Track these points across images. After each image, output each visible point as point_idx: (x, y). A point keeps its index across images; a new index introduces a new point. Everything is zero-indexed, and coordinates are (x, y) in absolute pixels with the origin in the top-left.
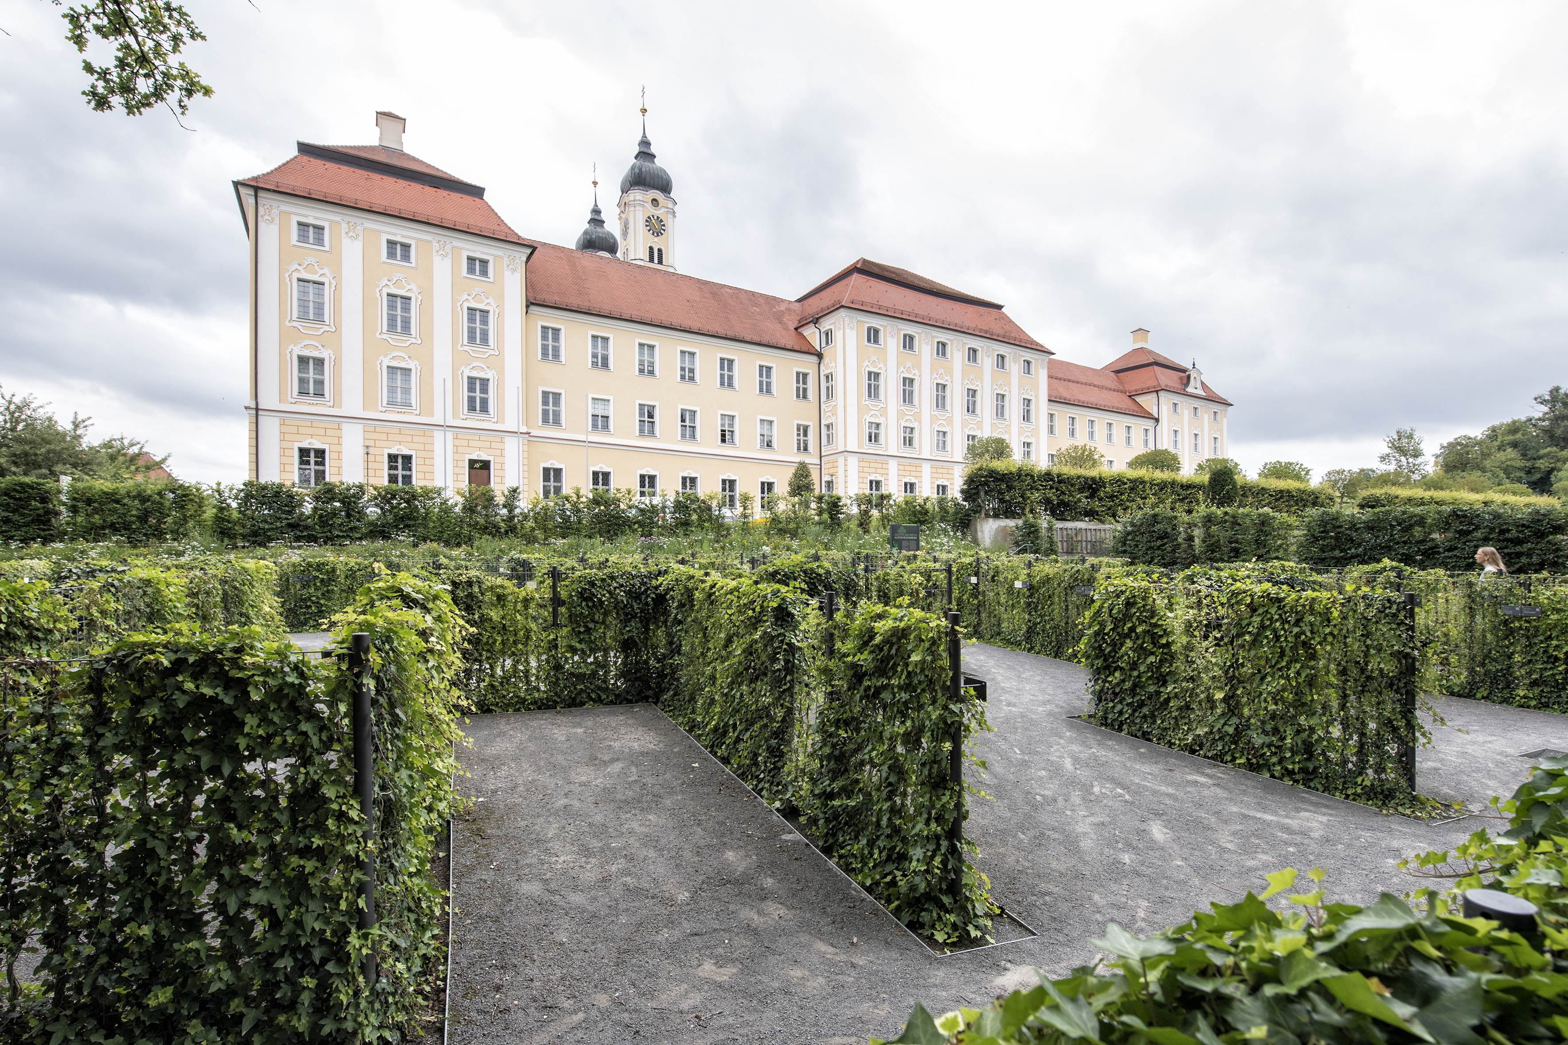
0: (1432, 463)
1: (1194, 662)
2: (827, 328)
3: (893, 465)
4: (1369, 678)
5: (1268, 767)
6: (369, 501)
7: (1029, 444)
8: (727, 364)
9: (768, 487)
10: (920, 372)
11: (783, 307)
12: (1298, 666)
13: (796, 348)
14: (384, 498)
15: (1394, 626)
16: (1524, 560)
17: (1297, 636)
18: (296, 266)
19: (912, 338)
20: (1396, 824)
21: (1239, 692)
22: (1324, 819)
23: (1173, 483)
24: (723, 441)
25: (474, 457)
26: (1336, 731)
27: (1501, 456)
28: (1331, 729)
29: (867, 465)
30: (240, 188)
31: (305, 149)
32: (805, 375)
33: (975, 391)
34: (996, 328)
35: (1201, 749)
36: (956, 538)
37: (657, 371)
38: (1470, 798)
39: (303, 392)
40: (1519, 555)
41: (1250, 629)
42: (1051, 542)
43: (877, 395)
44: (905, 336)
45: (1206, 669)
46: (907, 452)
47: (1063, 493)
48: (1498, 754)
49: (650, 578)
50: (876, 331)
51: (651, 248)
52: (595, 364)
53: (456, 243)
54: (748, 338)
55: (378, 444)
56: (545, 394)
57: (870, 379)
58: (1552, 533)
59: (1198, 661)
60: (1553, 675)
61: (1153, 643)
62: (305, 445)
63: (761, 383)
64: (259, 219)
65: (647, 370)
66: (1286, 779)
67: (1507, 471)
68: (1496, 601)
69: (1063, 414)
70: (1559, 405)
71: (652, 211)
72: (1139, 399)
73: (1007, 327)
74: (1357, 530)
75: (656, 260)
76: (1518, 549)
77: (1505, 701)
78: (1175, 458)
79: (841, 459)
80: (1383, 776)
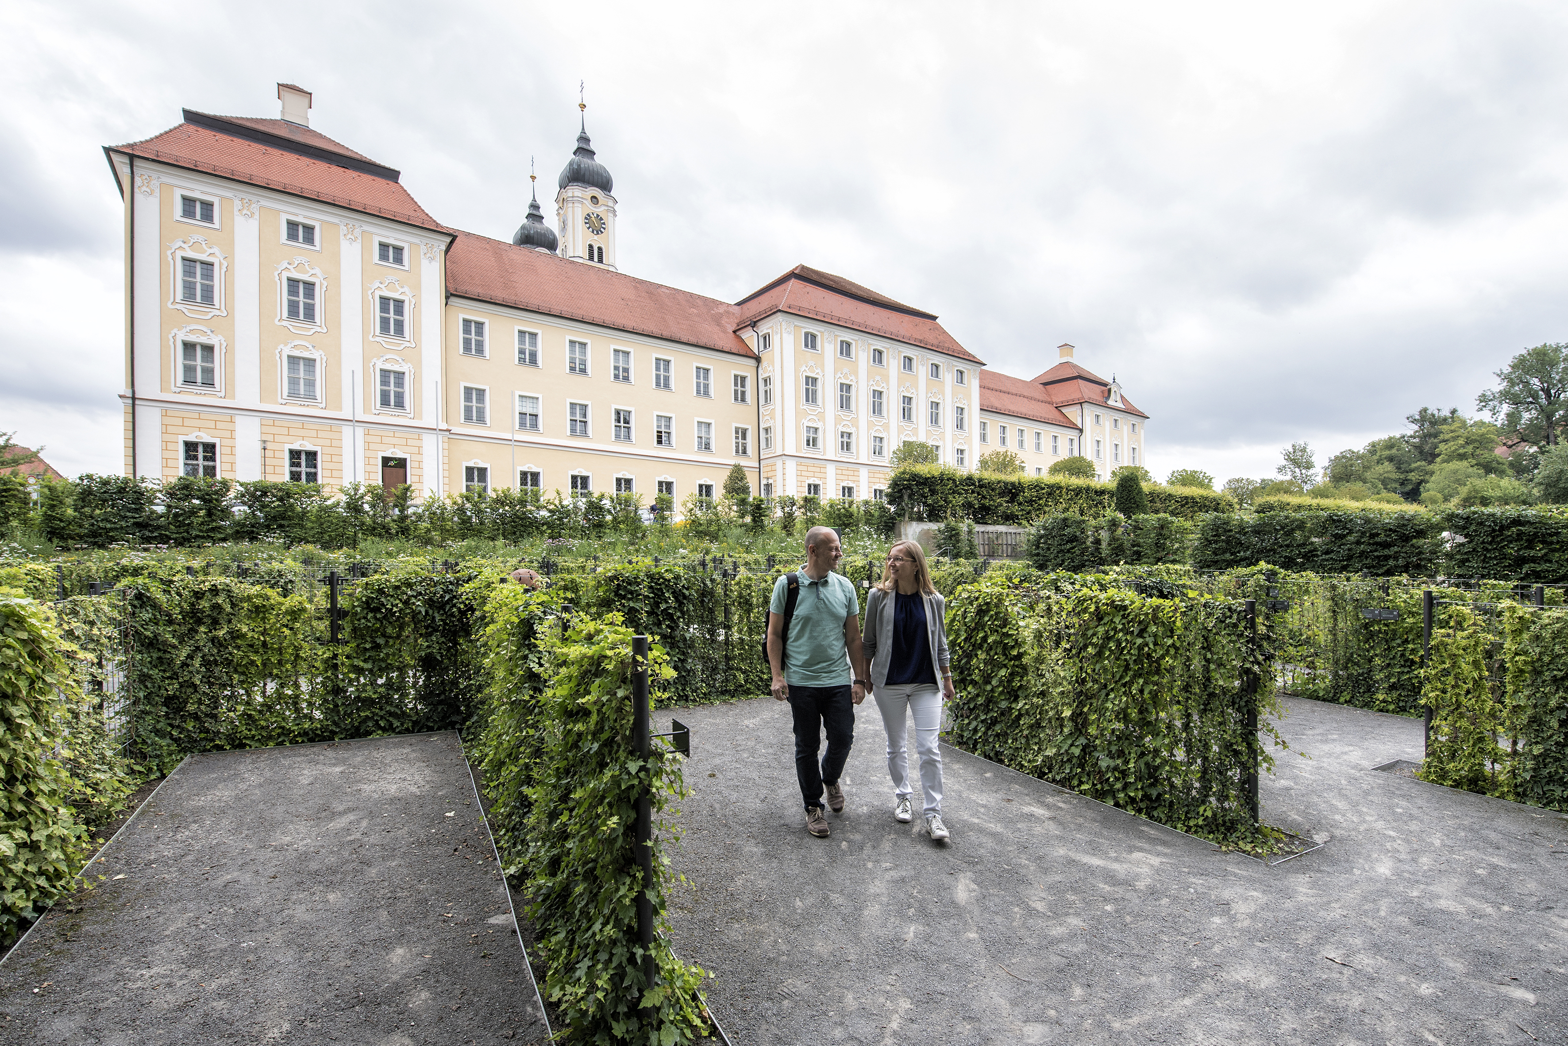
0: (1321, 475)
1: (1043, 676)
2: (765, 331)
3: (831, 469)
4: (1212, 695)
5: (1112, 793)
6: (236, 498)
7: (962, 451)
8: (663, 364)
9: (706, 490)
10: (857, 378)
11: (721, 310)
12: (1141, 681)
13: (733, 351)
14: (253, 495)
15: (1234, 638)
16: (1391, 562)
17: (1140, 648)
18: (180, 244)
19: (849, 345)
20: (1234, 866)
21: (1085, 710)
22: (1155, 861)
23: (1088, 489)
24: (660, 442)
25: (388, 454)
26: (1180, 754)
27: (1379, 469)
28: (1175, 752)
29: (805, 468)
30: (112, 155)
31: (191, 117)
32: (743, 379)
33: (910, 399)
34: (931, 338)
35: (1050, 772)
36: (880, 541)
37: (589, 370)
38: (1318, 826)
39: (189, 380)
40: (1387, 558)
41: (1095, 640)
42: (971, 545)
43: (814, 400)
44: (842, 342)
45: (1056, 684)
46: (845, 457)
47: (984, 497)
48: (1353, 768)
49: (458, 585)
50: (814, 337)
51: (591, 246)
52: (522, 360)
53: (366, 228)
54: (684, 340)
55: (277, 438)
56: (468, 391)
57: (807, 384)
58: (1415, 537)
59: (1047, 675)
60: (1410, 679)
61: (1004, 654)
62: (192, 438)
63: (698, 385)
64: (136, 190)
65: (579, 368)
66: (1129, 807)
67: (1385, 482)
68: (1359, 605)
69: (994, 423)
70: (1426, 425)
71: (590, 208)
72: (1064, 410)
73: (941, 338)
74: (1245, 534)
75: (596, 259)
76: (1386, 552)
77: (1367, 705)
78: (1090, 465)
79: (779, 463)
80: (1226, 805)
